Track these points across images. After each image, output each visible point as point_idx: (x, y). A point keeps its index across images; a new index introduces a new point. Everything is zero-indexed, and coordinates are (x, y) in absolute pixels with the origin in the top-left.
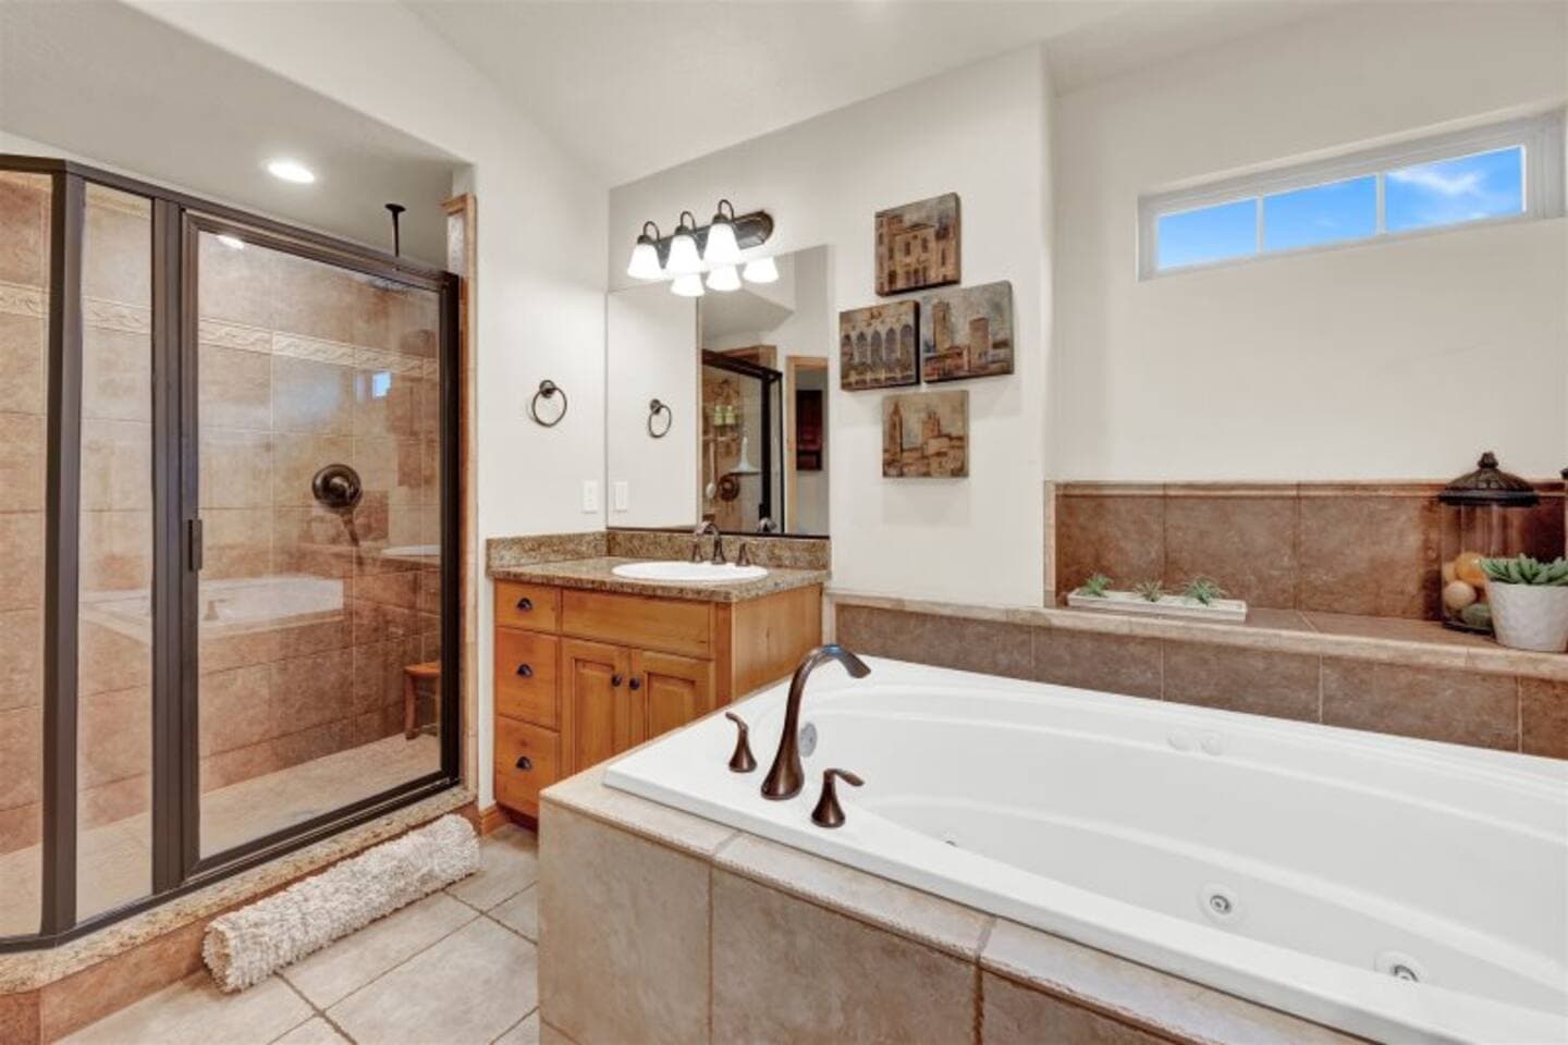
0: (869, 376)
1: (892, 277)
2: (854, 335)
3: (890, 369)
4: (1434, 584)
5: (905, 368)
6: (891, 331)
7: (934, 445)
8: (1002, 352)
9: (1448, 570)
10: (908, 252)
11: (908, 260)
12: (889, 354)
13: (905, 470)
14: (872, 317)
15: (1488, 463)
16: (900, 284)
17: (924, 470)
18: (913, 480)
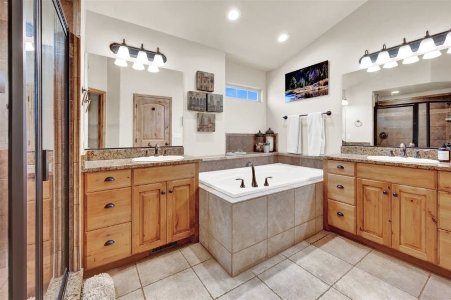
0: (196, 108)
1: (201, 87)
2: (193, 97)
3: (201, 107)
4: (255, 147)
5: (204, 108)
6: (201, 99)
7: (210, 125)
8: (221, 108)
9: (257, 145)
10: (205, 82)
11: (205, 84)
12: (201, 104)
13: (204, 130)
14: (197, 94)
15: (260, 132)
16: (203, 89)
17: (207, 130)
18: (206, 132)
